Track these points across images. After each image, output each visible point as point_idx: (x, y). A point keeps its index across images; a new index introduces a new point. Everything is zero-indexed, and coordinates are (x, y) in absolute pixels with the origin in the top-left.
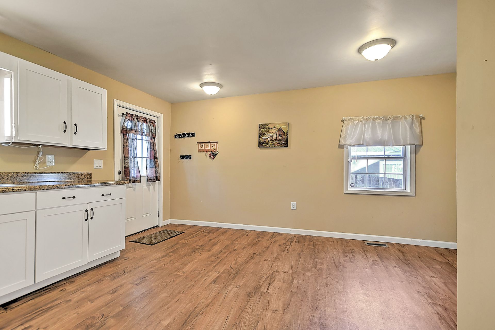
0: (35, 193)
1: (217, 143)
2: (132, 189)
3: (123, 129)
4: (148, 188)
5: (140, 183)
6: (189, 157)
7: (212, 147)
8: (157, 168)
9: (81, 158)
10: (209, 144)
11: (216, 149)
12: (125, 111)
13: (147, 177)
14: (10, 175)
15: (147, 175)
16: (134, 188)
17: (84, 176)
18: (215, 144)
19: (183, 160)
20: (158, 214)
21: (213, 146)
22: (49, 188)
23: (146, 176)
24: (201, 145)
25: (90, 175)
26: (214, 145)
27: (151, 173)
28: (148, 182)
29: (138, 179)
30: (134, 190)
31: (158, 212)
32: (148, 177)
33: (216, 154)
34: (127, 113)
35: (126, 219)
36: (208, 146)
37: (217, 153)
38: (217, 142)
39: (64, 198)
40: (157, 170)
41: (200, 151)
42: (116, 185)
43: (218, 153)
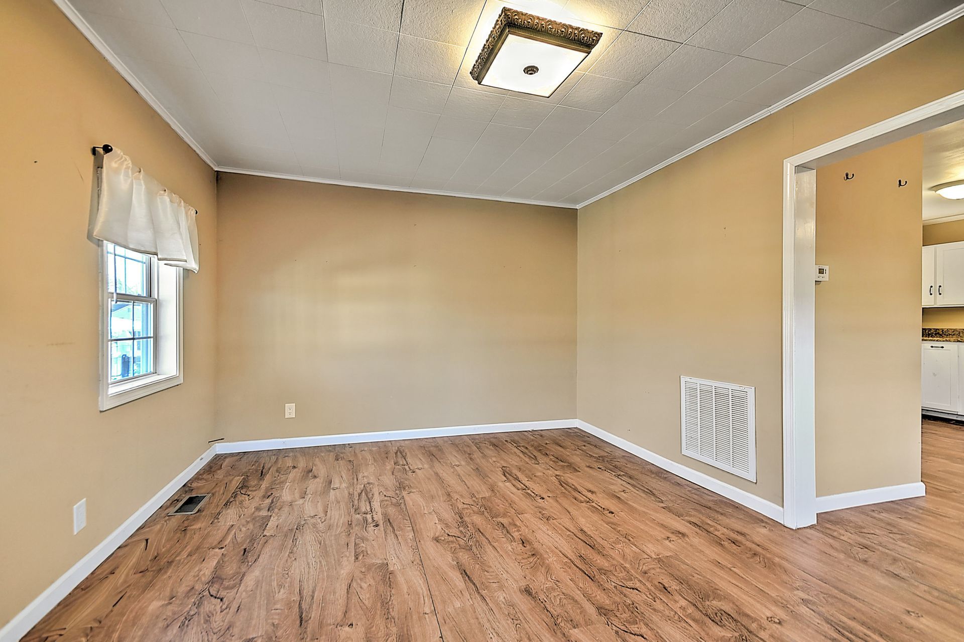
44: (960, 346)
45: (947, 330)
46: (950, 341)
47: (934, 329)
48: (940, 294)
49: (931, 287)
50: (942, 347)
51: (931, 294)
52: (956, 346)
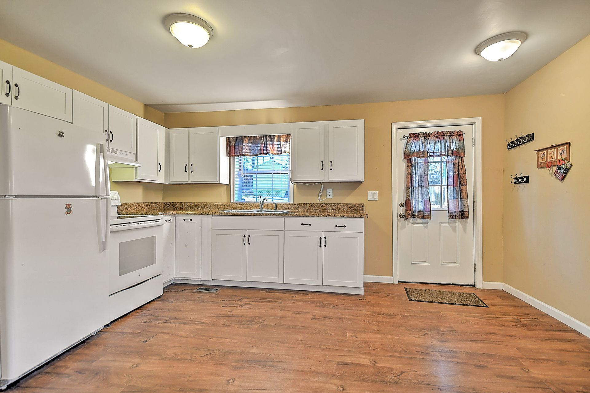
0: (283, 218)
1: (568, 145)
2: (422, 225)
3: (406, 154)
4: (451, 227)
5: (430, 219)
6: (526, 180)
7: (559, 155)
8: (463, 199)
9: (355, 191)
10: (554, 150)
11: (568, 159)
12: (406, 132)
13: (448, 211)
14: (303, 205)
15: (448, 209)
16: (425, 225)
17: (356, 207)
18: (565, 147)
19: (518, 185)
20: (475, 269)
21: (561, 154)
22: (291, 215)
23: (446, 211)
24: (542, 154)
25: (363, 207)
26: (563, 150)
27: (455, 207)
28: (449, 219)
29: (427, 214)
30: (426, 227)
31: (475, 265)
32: (450, 211)
33: (567, 170)
34: (410, 134)
35: (413, 262)
36: (553, 155)
37: (569, 165)
38: (569, 143)
39: (302, 224)
40: (464, 202)
41: (540, 166)
42: (351, 217)
43: (572, 165)
44: (203, 218)
45: (197, 204)
46: (196, 214)
47: (190, 203)
48: (192, 172)
49: (186, 165)
50: (191, 220)
51: (186, 172)
52: (200, 218)
